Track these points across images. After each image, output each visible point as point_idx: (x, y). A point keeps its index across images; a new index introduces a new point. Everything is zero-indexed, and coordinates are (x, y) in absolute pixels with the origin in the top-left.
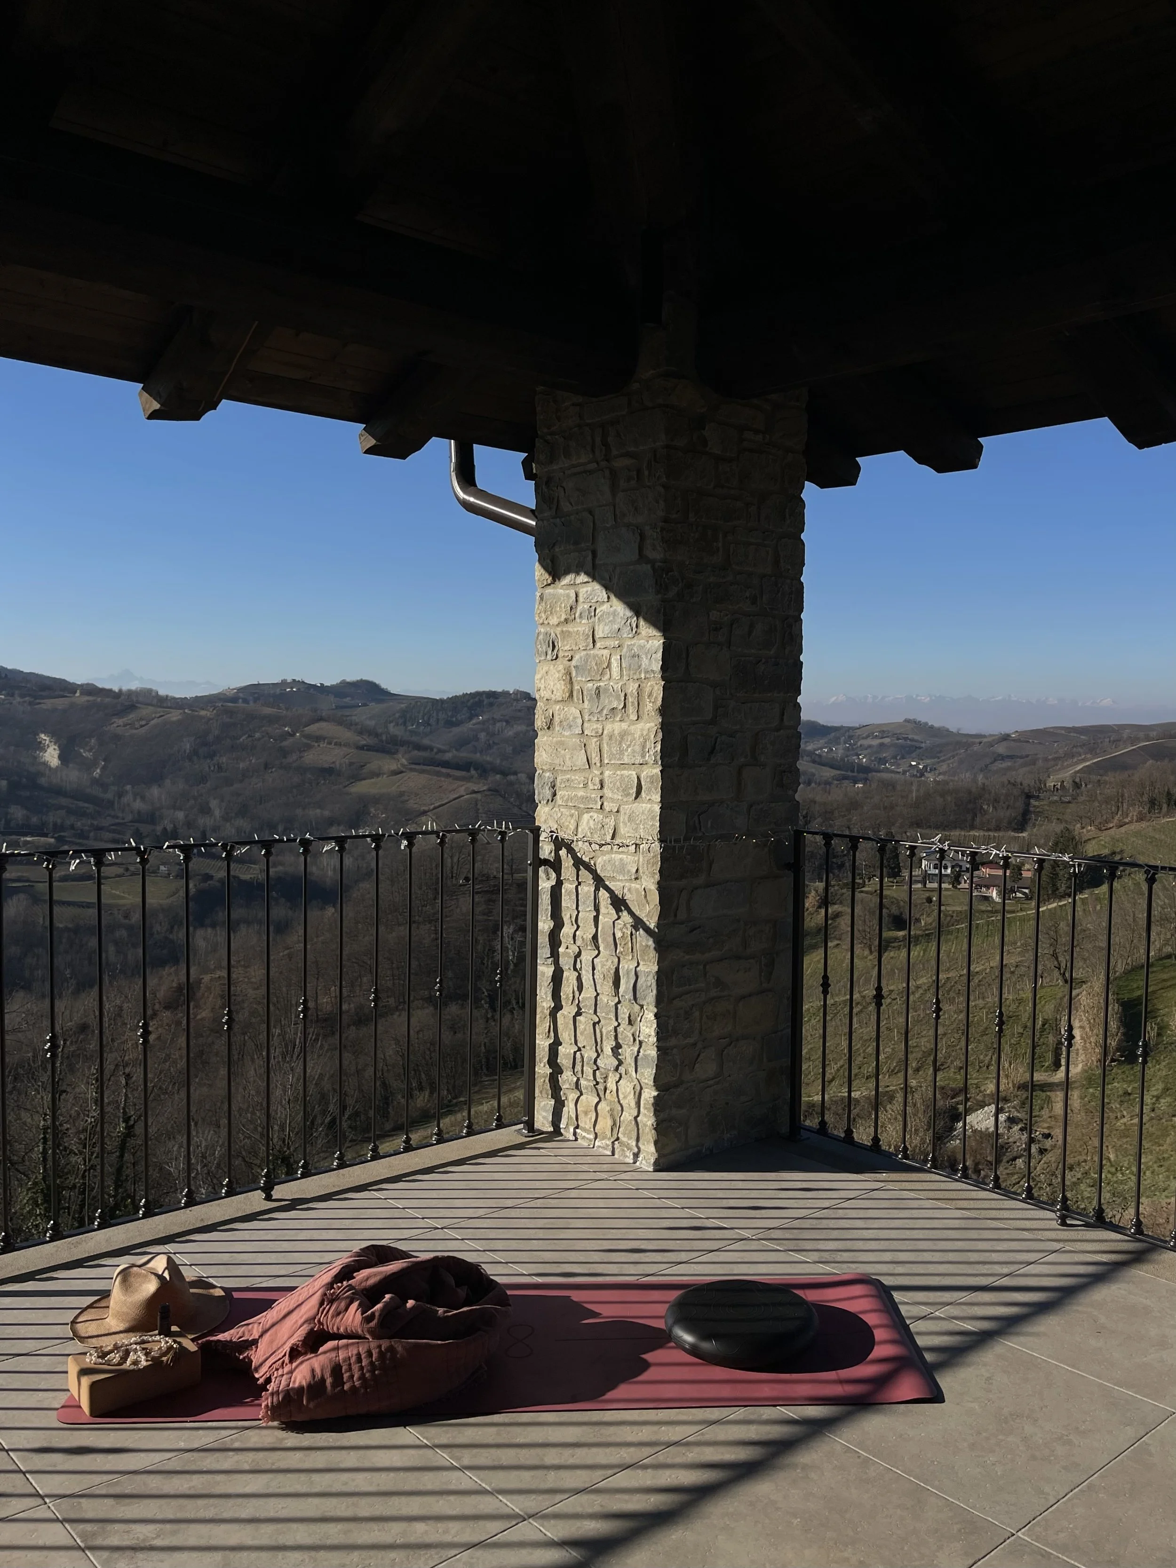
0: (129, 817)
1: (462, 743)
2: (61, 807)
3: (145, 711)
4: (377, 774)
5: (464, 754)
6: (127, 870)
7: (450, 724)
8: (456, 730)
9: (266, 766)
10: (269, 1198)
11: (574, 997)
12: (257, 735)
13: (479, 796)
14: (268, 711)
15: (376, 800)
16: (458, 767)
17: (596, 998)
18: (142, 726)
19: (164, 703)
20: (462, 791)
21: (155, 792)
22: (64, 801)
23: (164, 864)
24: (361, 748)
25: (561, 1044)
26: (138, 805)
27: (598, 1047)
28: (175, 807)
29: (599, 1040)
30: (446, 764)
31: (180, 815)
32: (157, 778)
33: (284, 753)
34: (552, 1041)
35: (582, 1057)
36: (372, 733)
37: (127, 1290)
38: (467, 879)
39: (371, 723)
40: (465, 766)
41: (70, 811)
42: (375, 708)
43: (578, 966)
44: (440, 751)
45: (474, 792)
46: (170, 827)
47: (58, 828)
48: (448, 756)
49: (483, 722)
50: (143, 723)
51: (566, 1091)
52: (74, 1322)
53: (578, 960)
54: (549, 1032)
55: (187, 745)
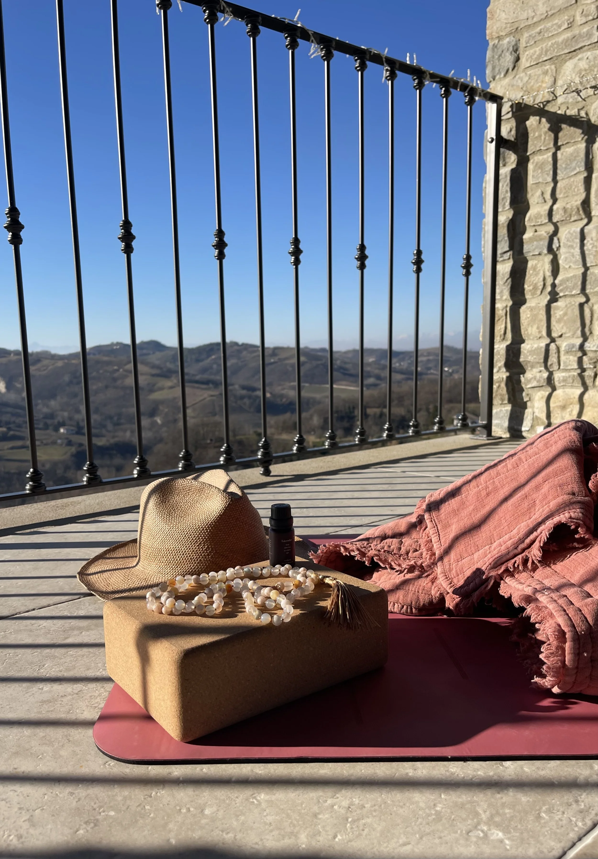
0: (41, 416)
1: (204, 370)
2: (7, 413)
3: (45, 362)
4: (161, 389)
5: (206, 376)
6: (42, 442)
7: (198, 361)
8: (201, 364)
9: (107, 387)
10: (267, 473)
11: (544, 285)
12: (101, 371)
13: (214, 398)
14: (106, 359)
15: (162, 402)
16: (203, 383)
17: (584, 275)
18: (44, 370)
19: (54, 357)
20: (206, 395)
21: (53, 403)
22: (9, 409)
23: (60, 439)
24: (153, 375)
25: (523, 341)
26: (45, 410)
27: (587, 330)
28: (62, 410)
29: (587, 322)
30: (197, 382)
31: (66, 414)
32: (53, 396)
33: (115, 380)
34: (509, 342)
35: (558, 349)
36: (158, 367)
37: (169, 514)
38: (211, 440)
39: (157, 362)
40: (207, 382)
41: (13, 415)
42: (159, 354)
43: (555, 247)
44: (194, 375)
45: (212, 396)
46: (61, 420)
47: (7, 423)
48: (198, 378)
49: (215, 359)
50: (45, 368)
51: (530, 391)
52: (83, 574)
53: (555, 239)
54: (505, 333)
55: (67, 378)
